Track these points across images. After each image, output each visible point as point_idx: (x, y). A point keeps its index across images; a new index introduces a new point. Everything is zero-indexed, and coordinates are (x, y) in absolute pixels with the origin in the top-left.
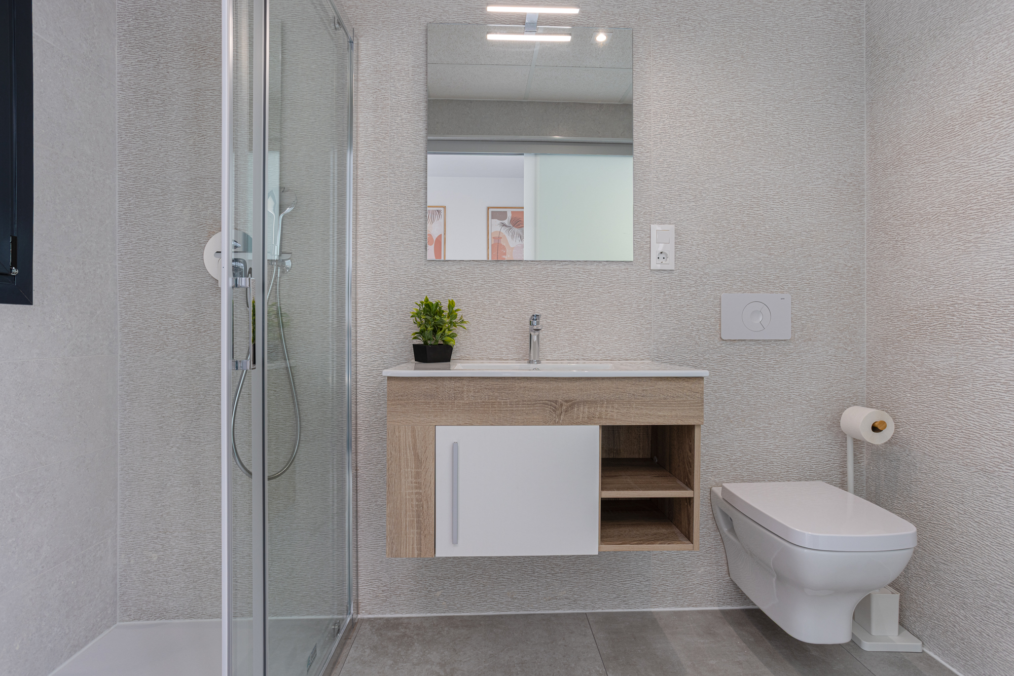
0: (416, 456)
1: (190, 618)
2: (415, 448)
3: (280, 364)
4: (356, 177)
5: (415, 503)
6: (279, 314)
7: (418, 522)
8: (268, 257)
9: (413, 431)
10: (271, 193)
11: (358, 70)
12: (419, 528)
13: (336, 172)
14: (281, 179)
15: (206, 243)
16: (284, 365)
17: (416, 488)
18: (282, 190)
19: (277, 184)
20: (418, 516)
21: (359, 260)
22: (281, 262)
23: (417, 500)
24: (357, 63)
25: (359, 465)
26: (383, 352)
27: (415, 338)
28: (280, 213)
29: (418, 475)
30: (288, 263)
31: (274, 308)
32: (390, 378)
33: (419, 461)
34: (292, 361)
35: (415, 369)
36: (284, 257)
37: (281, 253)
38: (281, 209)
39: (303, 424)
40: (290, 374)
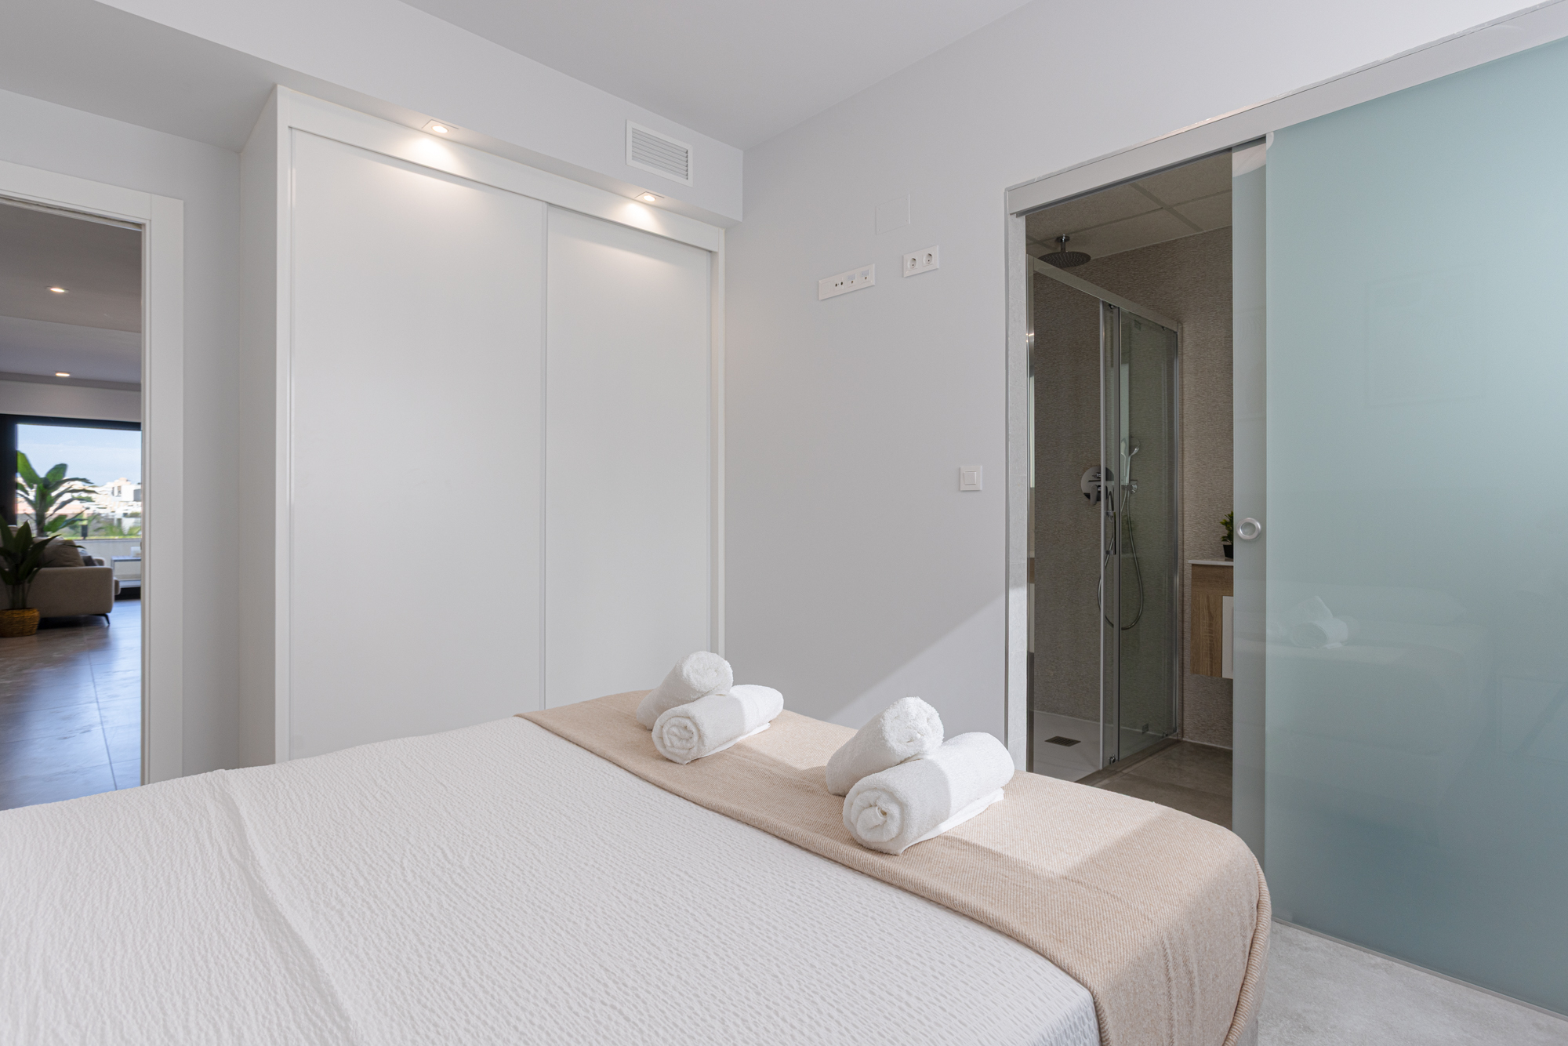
0: (1210, 613)
1: (1072, 716)
2: (1209, 607)
3: (1129, 555)
4: (1182, 425)
5: (1208, 642)
6: (1129, 522)
7: (1211, 654)
8: (1122, 484)
9: (1208, 598)
10: (1124, 440)
11: (1182, 347)
12: (1211, 658)
13: (1167, 421)
14: (1130, 430)
15: (1082, 475)
16: (1132, 556)
17: (1210, 633)
18: (1131, 437)
19: (1128, 433)
20: (1211, 650)
21: (1185, 483)
22: (1130, 487)
23: (1210, 641)
24: (1182, 342)
25: (1185, 630)
26: (1204, 550)
27: (1224, 540)
28: (1130, 454)
29: (1210, 625)
30: (1135, 486)
31: (1126, 518)
32: (1193, 565)
33: (1211, 617)
34: (1138, 554)
35: (1226, 560)
36: (1133, 482)
37: (1130, 480)
38: (1131, 449)
39: (1145, 597)
40: (1136, 562)
